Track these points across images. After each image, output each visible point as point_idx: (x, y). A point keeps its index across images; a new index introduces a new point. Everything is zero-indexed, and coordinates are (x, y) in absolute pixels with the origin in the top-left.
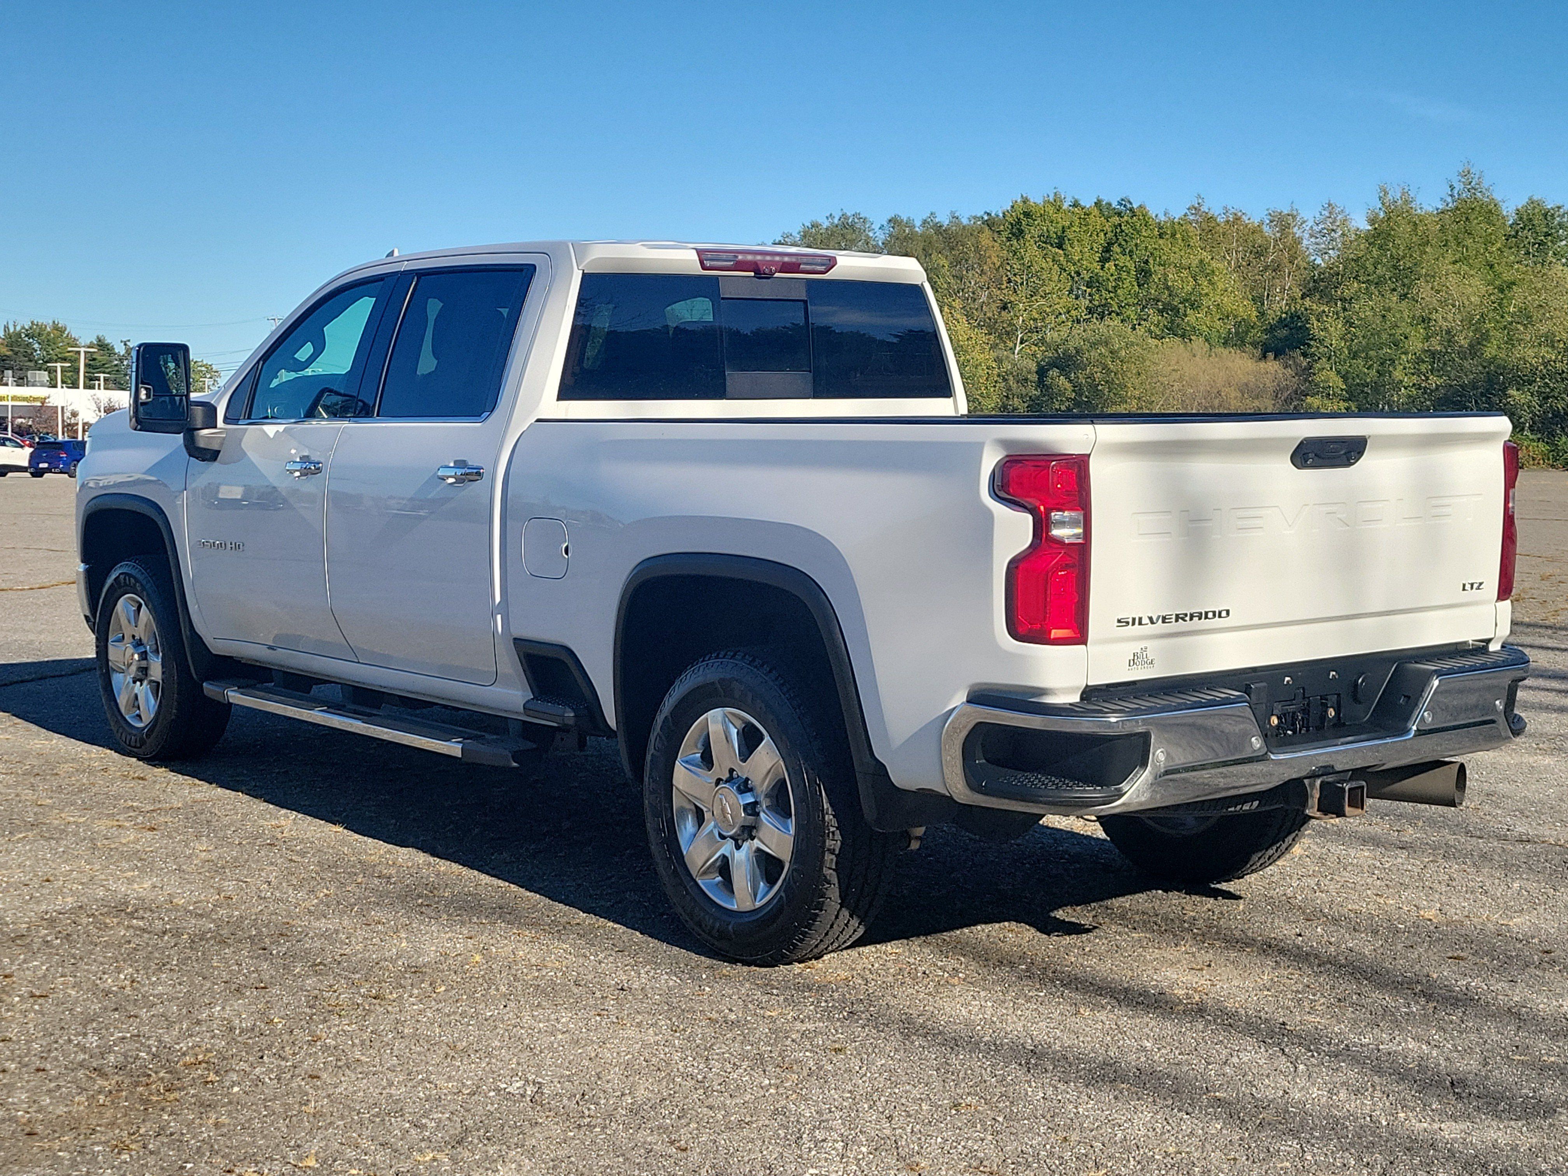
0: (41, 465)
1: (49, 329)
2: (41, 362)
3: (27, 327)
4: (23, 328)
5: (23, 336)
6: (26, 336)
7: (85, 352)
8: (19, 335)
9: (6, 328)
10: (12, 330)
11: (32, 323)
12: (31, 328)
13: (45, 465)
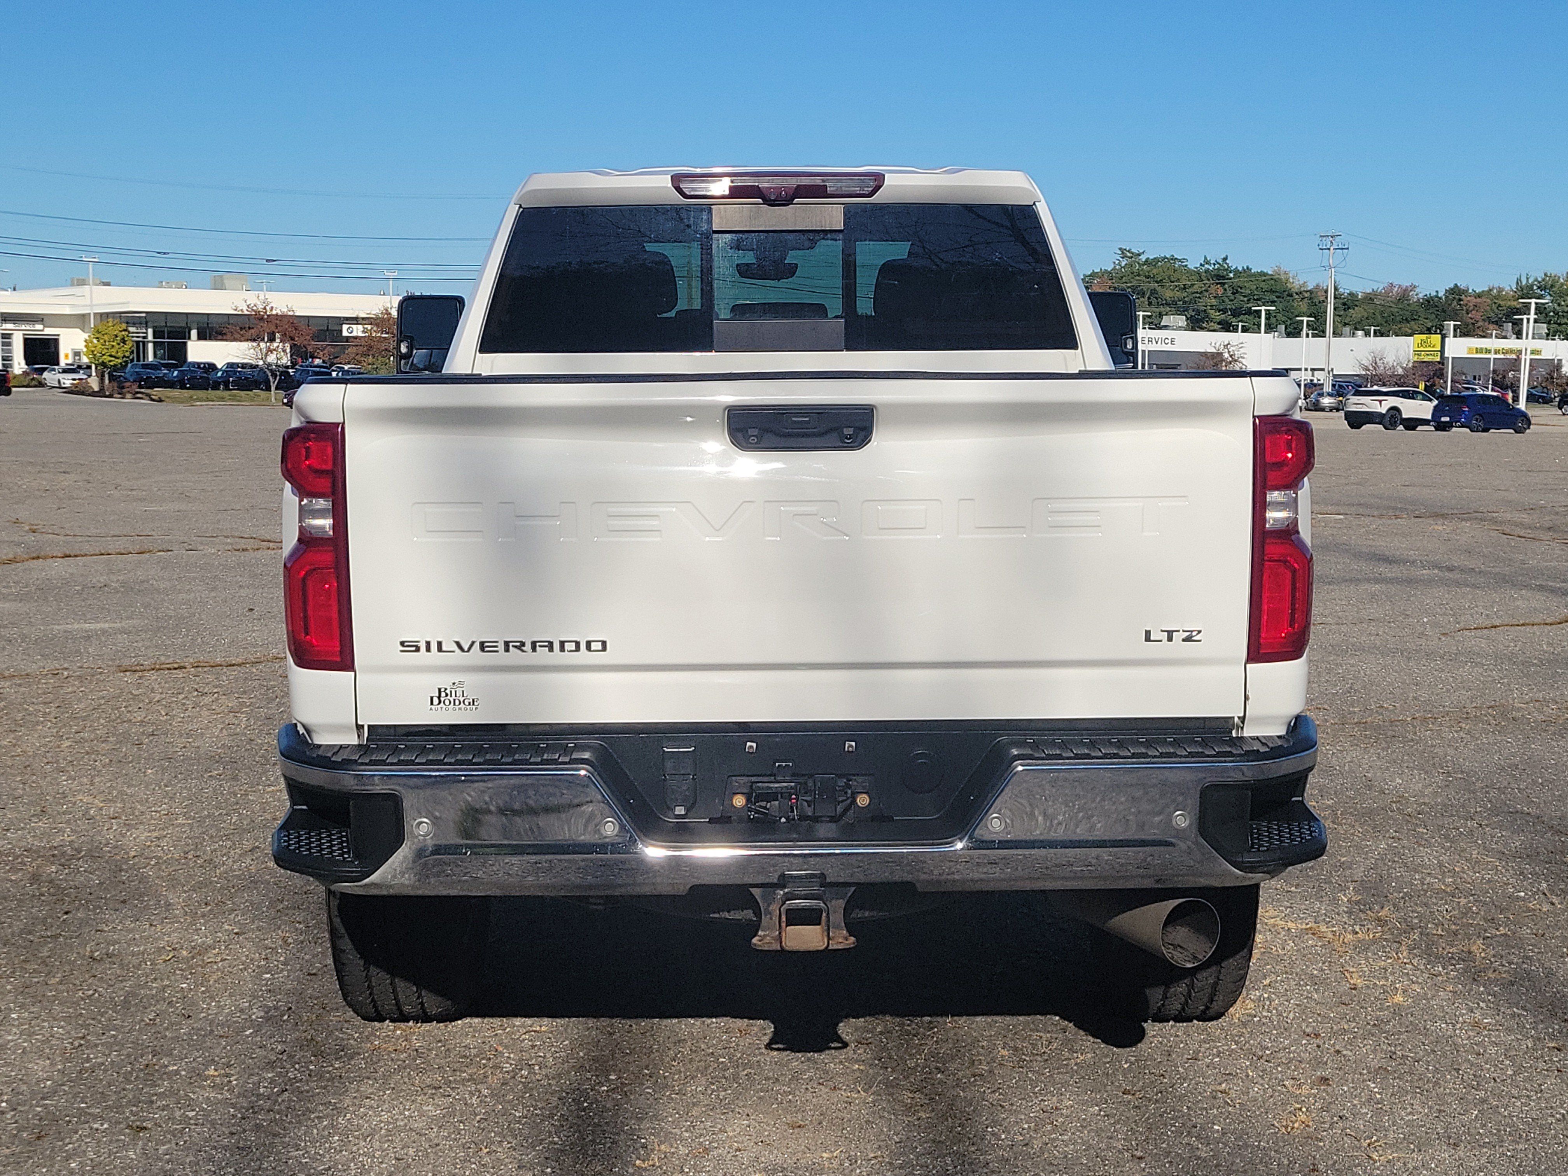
0: (1443, 419)
1: (1562, 281)
2: (1552, 314)
3: (1540, 279)
4: (1536, 280)
5: (1535, 288)
6: (1539, 288)
7: (1536, 303)
8: (1531, 287)
9: (1519, 281)
10: (1524, 283)
11: (1546, 275)
12: (1543, 280)
13: (1447, 419)
